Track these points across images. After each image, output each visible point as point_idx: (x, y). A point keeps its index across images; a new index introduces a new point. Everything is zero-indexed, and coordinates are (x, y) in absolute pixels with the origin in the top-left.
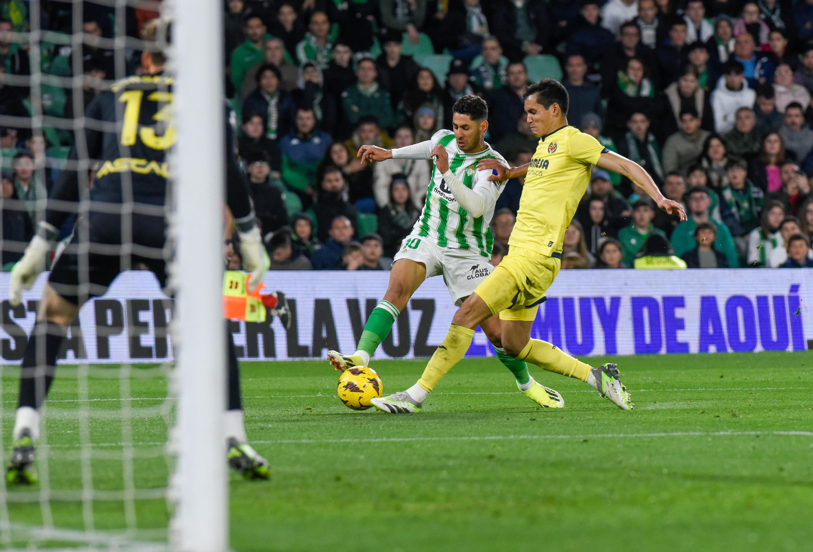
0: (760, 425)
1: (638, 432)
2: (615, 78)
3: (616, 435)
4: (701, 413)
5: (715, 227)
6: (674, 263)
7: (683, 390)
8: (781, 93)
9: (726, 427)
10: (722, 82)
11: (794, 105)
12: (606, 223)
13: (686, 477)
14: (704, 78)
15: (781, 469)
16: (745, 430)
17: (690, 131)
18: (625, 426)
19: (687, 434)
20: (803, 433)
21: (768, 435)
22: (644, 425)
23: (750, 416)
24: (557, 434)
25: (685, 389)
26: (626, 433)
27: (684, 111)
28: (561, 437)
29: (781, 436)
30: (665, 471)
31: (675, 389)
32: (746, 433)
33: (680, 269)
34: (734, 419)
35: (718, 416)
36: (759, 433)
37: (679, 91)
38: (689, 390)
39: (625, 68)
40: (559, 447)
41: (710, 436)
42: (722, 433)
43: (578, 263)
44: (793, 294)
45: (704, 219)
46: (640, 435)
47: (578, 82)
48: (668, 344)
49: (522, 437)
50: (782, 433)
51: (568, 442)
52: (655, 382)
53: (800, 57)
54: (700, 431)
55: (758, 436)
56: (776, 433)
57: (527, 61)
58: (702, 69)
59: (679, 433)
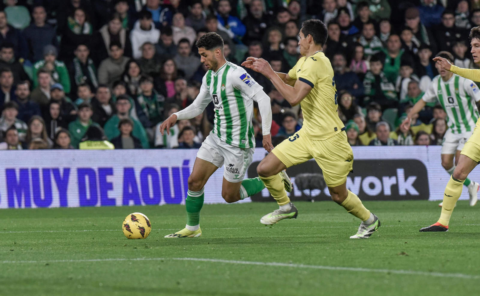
0: (164, 254)
1: (82, 258)
2: (66, 21)
3: (67, 261)
4: (124, 246)
5: (132, 122)
6: (106, 146)
7: (112, 230)
8: (177, 32)
9: (141, 255)
10: (138, 24)
11: (184, 40)
12: (60, 118)
13: (115, 289)
14: (125, 22)
15: (178, 283)
16: (154, 257)
17: (117, 57)
18: (74, 255)
19: (115, 260)
20: (192, 259)
21: (169, 260)
22: (86, 253)
23: (157, 248)
24: (29, 260)
25: (113, 229)
26: (74, 259)
27: (112, 44)
28: (31, 262)
29: (177, 261)
30: (101, 284)
31: (107, 230)
32: (154, 259)
33: (110, 150)
34: (147, 250)
35: (136, 248)
36: (163, 259)
37: (109, 31)
38: (116, 230)
39: (73, 15)
40: (29, 269)
41: (130, 261)
42: (138, 259)
43: (42, 146)
44: (185, 166)
45: (126, 117)
46: (84, 261)
47: (41, 24)
48: (102, 200)
49: (4, 262)
50: (179, 259)
51: (36, 265)
52: (93, 225)
53: (189, 8)
54: (124, 258)
55: (162, 261)
56: (174, 259)
57: (7, 10)
58: (124, 16)
59: (110, 259)
